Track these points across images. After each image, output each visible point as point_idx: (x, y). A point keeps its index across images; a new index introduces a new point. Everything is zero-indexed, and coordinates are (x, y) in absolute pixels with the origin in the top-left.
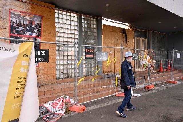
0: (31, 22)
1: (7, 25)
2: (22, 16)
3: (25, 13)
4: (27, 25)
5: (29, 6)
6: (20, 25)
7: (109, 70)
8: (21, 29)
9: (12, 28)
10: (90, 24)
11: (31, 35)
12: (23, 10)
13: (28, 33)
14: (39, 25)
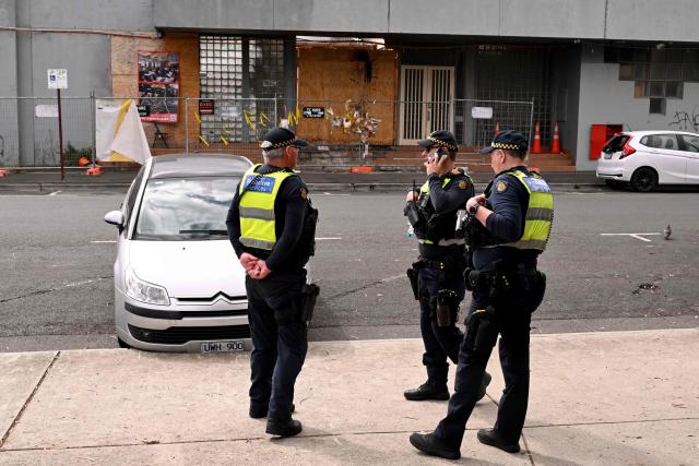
0: (164, 64)
1: (136, 72)
2: (153, 57)
3: (155, 52)
4: (158, 68)
5: (160, 42)
6: (150, 69)
7: (315, 136)
8: (151, 73)
9: (141, 74)
10: (269, 51)
11: (162, 81)
12: (153, 49)
13: (159, 79)
14: (176, 66)
